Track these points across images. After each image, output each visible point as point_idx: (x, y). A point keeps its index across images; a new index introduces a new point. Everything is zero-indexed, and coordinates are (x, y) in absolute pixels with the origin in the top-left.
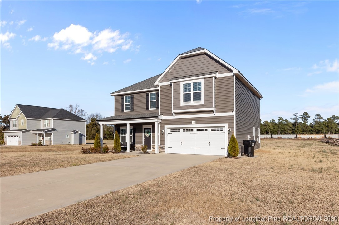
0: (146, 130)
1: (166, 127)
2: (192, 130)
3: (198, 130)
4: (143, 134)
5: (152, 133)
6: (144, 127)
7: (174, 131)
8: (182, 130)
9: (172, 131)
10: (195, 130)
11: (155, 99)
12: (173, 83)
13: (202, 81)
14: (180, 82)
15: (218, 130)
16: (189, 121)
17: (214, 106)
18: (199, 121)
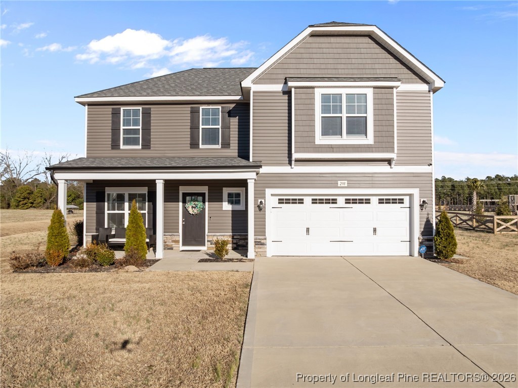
0: (188, 198)
1: (269, 192)
2: (334, 201)
3: (348, 201)
4: (181, 204)
5: (207, 203)
6: (183, 190)
7: (288, 201)
8: (308, 200)
9: (281, 201)
10: (341, 201)
11: (215, 122)
12: (296, 88)
13: (370, 93)
14: (313, 88)
15: (394, 201)
16: (331, 181)
17: (396, 151)
18: (354, 180)
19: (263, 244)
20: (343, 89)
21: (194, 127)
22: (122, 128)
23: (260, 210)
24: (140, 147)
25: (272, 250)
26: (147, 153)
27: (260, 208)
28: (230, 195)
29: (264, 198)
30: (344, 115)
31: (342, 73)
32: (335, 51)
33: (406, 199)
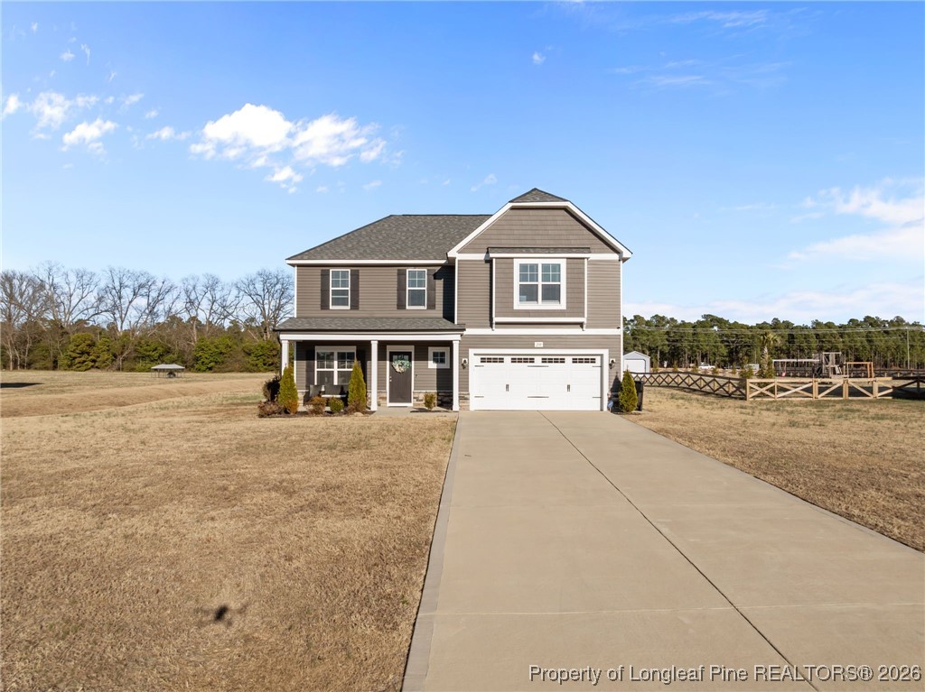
0: (395, 357)
1: (472, 351)
2: (532, 361)
3: (544, 361)
4: (388, 362)
5: (413, 362)
6: (389, 349)
7: (489, 360)
8: (507, 359)
9: (483, 360)
10: (538, 360)
11: (421, 284)
12: (496, 258)
13: (563, 263)
14: (512, 258)
15: (587, 361)
16: (528, 342)
17: (586, 315)
18: (550, 342)
19: (467, 399)
20: (539, 260)
21: (401, 288)
22: (331, 289)
23: (464, 368)
24: (349, 308)
25: (474, 404)
26: (355, 313)
27: (464, 366)
28: (435, 354)
29: (468, 357)
30: (540, 283)
31: (539, 243)
32: (534, 223)
33: (598, 359)
